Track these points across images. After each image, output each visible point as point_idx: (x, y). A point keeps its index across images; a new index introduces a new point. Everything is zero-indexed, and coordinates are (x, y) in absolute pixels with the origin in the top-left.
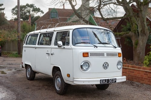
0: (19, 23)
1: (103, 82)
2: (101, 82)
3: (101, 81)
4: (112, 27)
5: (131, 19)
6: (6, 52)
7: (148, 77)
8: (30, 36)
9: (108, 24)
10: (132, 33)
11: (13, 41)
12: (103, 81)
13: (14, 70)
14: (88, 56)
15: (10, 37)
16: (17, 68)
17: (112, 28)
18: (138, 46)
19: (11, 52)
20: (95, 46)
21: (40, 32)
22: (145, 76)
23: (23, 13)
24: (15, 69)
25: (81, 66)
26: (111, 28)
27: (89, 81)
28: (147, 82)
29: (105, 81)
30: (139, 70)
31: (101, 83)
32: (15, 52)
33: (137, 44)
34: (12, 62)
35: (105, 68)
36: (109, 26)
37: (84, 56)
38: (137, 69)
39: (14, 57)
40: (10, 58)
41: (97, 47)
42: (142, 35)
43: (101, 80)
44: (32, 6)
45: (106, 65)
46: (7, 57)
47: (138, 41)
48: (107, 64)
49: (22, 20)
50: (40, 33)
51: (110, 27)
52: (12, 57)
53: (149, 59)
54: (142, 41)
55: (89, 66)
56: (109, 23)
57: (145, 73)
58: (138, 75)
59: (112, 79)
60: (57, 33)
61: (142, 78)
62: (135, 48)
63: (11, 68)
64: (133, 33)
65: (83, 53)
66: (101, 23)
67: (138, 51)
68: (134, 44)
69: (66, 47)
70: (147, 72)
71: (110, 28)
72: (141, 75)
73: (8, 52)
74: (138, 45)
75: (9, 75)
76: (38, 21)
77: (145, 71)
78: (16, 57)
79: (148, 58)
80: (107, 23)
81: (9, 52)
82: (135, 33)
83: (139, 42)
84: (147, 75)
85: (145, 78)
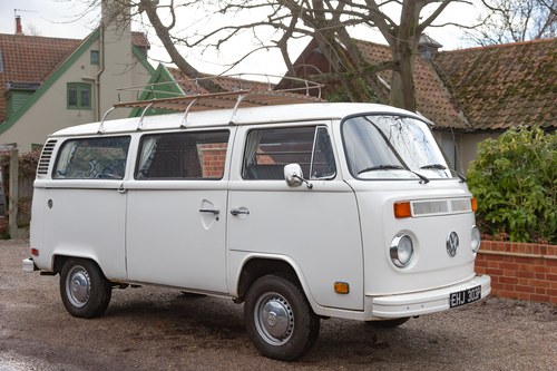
1: (455, 302)
2: (451, 303)
3: (453, 300)
8: (68, 145)
12: (455, 297)
14: (410, 216)
20: (422, 178)
21: (139, 130)
25: (394, 252)
27: (422, 303)
29: (459, 299)
35: (452, 251)
37: (397, 216)
41: (427, 181)
43: (450, 295)
45: (453, 242)
48: (456, 238)
50: (141, 134)
55: (412, 250)
59: (474, 288)
60: (250, 131)
65: (396, 206)
69: (316, 183)
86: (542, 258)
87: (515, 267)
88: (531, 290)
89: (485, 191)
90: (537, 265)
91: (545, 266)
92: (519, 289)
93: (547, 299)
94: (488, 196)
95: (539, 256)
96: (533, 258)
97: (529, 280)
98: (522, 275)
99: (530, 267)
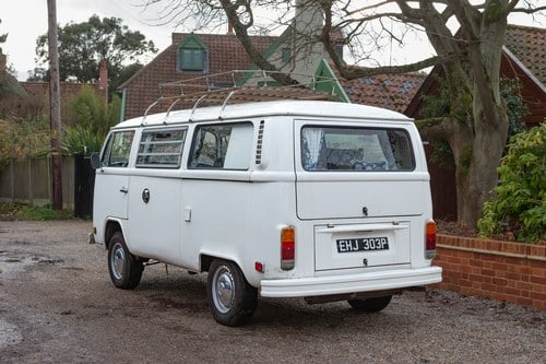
0: (55, 90)
4: (404, 101)
5: (450, 71)
6: (11, 200)
7: (484, 272)
9: (388, 91)
10: (452, 121)
11: (34, 160)
13: (28, 261)
15: (23, 146)
16: (42, 255)
17: (402, 105)
18: (472, 169)
19: (27, 201)
22: (474, 271)
23: (77, 51)
24: (36, 259)
26: (399, 107)
28: (480, 289)
30: (457, 250)
32: (42, 203)
33: (467, 162)
34: (30, 236)
36: (391, 97)
38: (449, 247)
39: (40, 220)
40: (24, 222)
42: (484, 129)
44: (111, 25)
46: (12, 220)
47: (472, 152)
49: (73, 78)
51: (397, 101)
52: (32, 219)
53: (496, 211)
54: (487, 151)
56: (392, 89)
57: (472, 259)
58: (454, 267)
61: (465, 276)
62: (464, 175)
63: (20, 256)
64: (455, 122)
66: (362, 89)
67: (472, 188)
68: (457, 163)
70: (479, 254)
71: (396, 105)
72: (462, 267)
73: (17, 200)
74: (472, 165)
75: (11, 277)
76: (132, 83)
77: (475, 250)
78: (46, 219)
79: (492, 209)
80: (384, 86)
81: (21, 201)
82: (463, 123)
83: (475, 154)
84: (480, 264)
85: (473, 277)
86: (526, 259)
87: (505, 268)
88: (516, 292)
89: (513, 188)
90: (523, 266)
91: (529, 267)
92: (508, 291)
93: (530, 303)
94: (516, 193)
95: (524, 256)
96: (520, 259)
97: (516, 282)
98: (511, 277)
99: (517, 267)
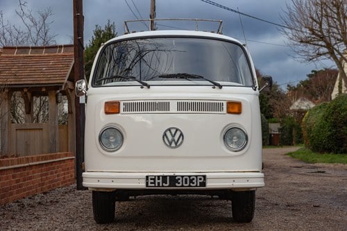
1: (154, 183)
2: (147, 183)
3: (150, 181)
12: (154, 179)
29: (160, 181)
31: (149, 185)
35: (171, 143)
37: (107, 112)
41: (149, 87)
43: (147, 177)
45: (173, 136)
48: (178, 133)
55: (123, 139)
59: (190, 176)
65: (106, 104)
